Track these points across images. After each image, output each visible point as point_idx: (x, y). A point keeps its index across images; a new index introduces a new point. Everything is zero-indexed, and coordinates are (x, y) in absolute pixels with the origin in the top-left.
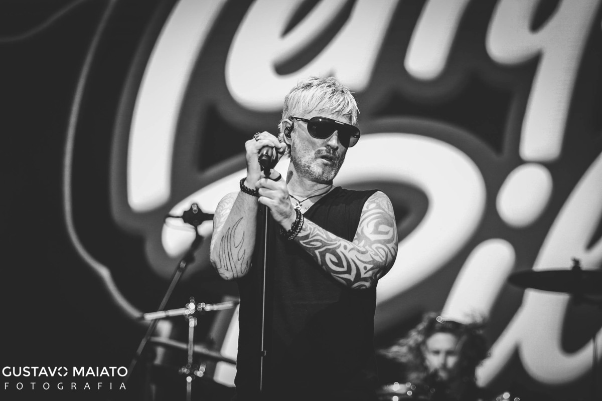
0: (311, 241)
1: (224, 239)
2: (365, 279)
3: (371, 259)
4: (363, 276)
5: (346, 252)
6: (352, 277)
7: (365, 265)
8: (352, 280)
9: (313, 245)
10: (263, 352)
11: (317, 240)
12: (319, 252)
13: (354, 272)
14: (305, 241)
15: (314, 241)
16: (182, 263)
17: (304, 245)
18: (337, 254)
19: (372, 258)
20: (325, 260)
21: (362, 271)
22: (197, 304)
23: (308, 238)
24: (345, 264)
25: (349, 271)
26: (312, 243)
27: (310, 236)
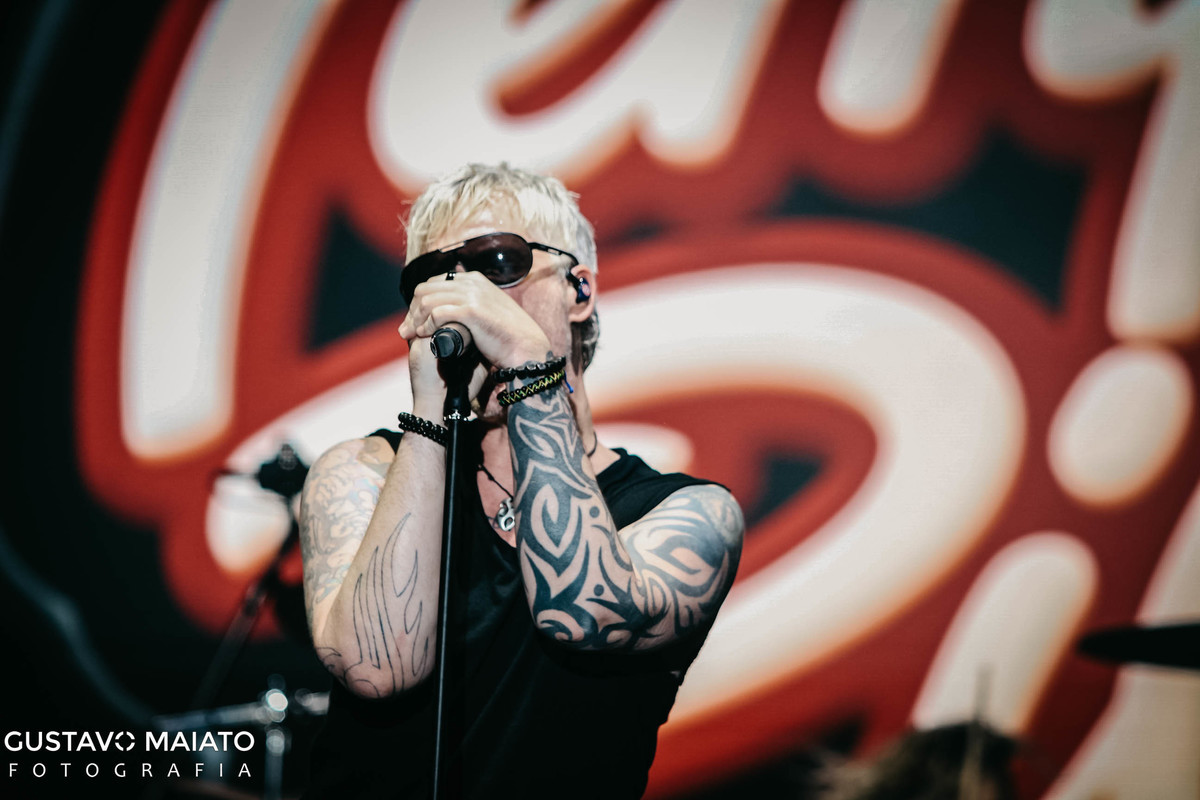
0: (539, 432)
2: (579, 614)
3: (625, 589)
4: (581, 601)
5: (587, 520)
6: (557, 585)
7: (603, 583)
8: (554, 593)
9: (535, 443)
11: (551, 441)
12: (535, 469)
13: (571, 575)
14: (527, 423)
15: (545, 436)
17: (519, 430)
18: (569, 505)
19: (629, 589)
20: (533, 497)
21: (588, 590)
23: (536, 422)
24: (567, 538)
25: (560, 565)
26: (539, 439)
27: (545, 421)
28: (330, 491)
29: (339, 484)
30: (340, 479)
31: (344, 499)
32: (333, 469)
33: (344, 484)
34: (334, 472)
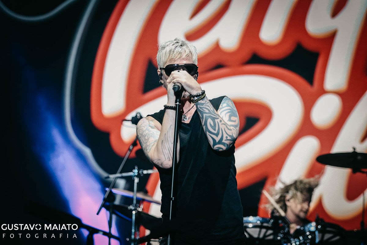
0: (203, 108)
1: (163, 142)
2: (224, 144)
4: (224, 141)
5: (220, 124)
6: (217, 139)
7: (227, 136)
8: (217, 141)
9: (204, 110)
10: (172, 198)
11: (207, 109)
12: (205, 115)
13: (220, 136)
14: (200, 106)
15: (205, 108)
16: (131, 146)
17: (199, 108)
18: (215, 121)
21: (224, 138)
22: (139, 170)
23: (203, 106)
24: (217, 128)
25: (217, 135)
26: (204, 109)
27: (204, 105)
28: (142, 130)
29: (143, 128)
30: (143, 126)
31: (146, 130)
32: (141, 125)
33: (144, 127)
34: (141, 126)
